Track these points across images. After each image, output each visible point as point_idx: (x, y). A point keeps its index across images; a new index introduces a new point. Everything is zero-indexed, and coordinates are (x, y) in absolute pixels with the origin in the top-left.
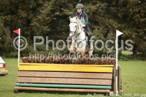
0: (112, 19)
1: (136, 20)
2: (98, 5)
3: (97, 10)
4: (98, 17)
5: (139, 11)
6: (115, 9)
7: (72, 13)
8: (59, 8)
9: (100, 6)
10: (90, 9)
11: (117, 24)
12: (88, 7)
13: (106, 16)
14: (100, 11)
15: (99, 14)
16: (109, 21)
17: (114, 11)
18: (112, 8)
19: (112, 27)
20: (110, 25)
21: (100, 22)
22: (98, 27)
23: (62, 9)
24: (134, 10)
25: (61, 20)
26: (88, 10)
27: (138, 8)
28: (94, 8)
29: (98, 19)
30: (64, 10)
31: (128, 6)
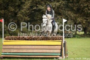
0: (70, 11)
1: (86, 11)
2: (60, 2)
3: (60, 6)
4: (61, 10)
5: (88, 6)
6: (72, 5)
7: (44, 8)
8: (35, 5)
9: (62, 3)
10: (55, 5)
11: (73, 14)
12: (54, 4)
13: (66, 9)
14: (62, 6)
15: (61, 8)
16: (68, 13)
17: (71, 6)
18: (70, 4)
19: (70, 16)
20: (68, 15)
21: (62, 13)
22: (61, 17)
23: (37, 5)
24: (84, 5)
25: (37, 13)
26: (54, 5)
27: (87, 3)
28: (58, 4)
29: (61, 11)
30: (39, 6)
31: (80, 3)
